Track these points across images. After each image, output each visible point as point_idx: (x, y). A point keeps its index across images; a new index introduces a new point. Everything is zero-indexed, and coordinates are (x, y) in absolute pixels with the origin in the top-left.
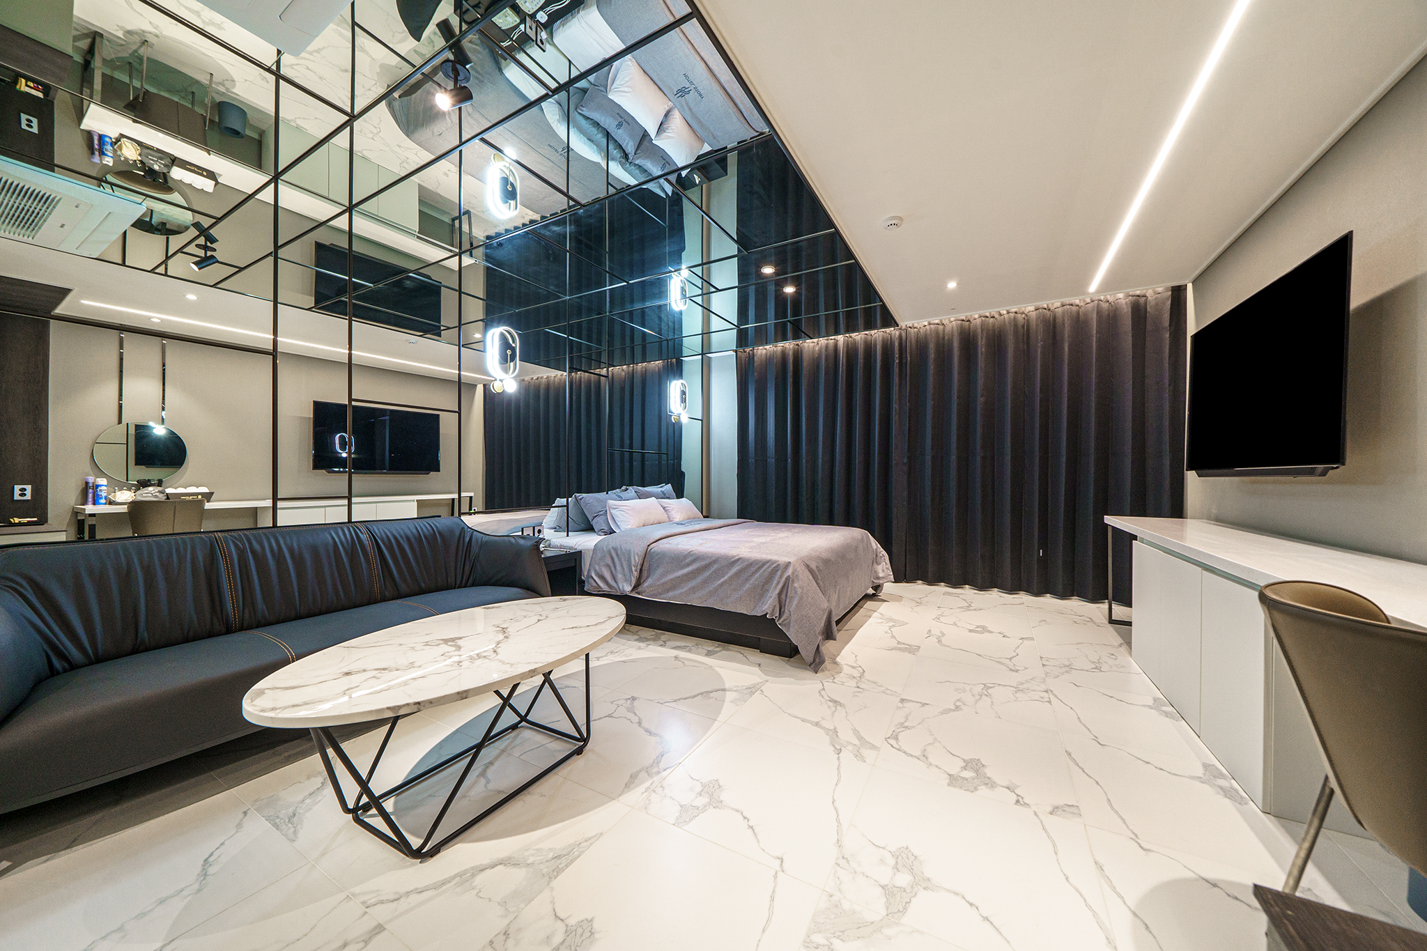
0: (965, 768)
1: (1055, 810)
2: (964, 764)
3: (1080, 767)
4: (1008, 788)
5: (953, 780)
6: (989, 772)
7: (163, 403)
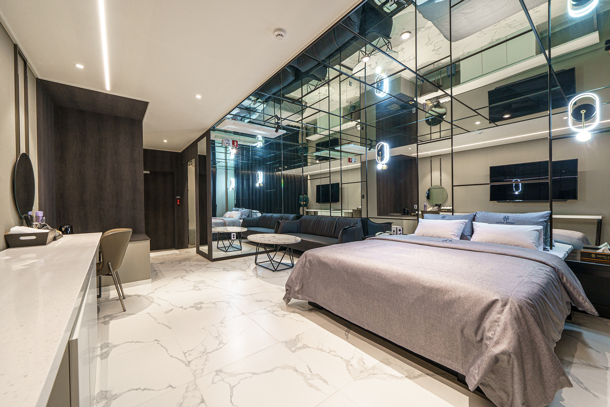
0: (201, 307)
1: (172, 310)
2: (202, 307)
3: (165, 325)
4: (186, 308)
5: (201, 303)
6: (194, 309)
7: (441, 177)
